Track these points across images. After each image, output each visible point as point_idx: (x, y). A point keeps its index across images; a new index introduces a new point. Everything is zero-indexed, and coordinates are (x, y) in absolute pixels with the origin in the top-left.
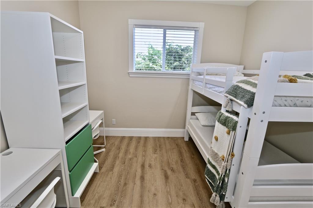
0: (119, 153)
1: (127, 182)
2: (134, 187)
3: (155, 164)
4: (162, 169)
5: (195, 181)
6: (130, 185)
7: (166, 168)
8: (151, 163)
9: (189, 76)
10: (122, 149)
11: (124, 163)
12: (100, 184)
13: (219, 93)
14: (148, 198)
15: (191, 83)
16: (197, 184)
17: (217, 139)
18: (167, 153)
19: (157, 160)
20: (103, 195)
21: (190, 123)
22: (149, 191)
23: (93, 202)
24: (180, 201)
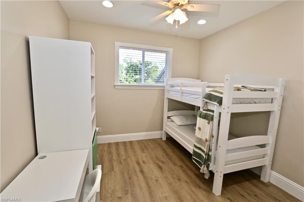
0: (112, 157)
1: (130, 176)
2: (138, 178)
3: (147, 160)
4: (155, 163)
5: (181, 166)
6: (135, 178)
7: (158, 162)
8: (144, 160)
9: (164, 88)
10: (113, 153)
11: (121, 163)
12: (108, 182)
13: (196, 99)
14: (153, 183)
15: (166, 93)
16: (184, 168)
17: (200, 129)
18: (153, 151)
19: (147, 157)
20: (116, 189)
21: (167, 125)
22: (151, 179)
23: (109, 195)
24: (176, 181)
